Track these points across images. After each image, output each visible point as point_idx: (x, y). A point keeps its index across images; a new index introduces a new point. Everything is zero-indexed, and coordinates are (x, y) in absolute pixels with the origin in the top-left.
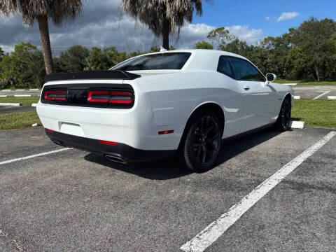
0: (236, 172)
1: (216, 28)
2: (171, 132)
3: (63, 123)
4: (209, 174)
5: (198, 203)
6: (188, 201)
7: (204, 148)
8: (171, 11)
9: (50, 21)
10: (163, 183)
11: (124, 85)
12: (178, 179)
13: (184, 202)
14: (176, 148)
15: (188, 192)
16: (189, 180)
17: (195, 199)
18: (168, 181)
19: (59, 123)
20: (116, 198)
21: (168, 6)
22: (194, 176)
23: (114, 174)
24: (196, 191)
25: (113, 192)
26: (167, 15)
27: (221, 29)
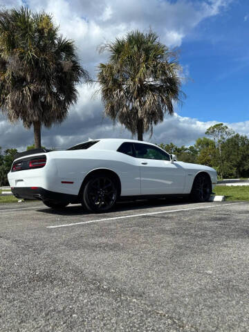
8: (142, 112)
19: (16, 181)
21: (139, 109)
26: (139, 115)
27: (219, 125)
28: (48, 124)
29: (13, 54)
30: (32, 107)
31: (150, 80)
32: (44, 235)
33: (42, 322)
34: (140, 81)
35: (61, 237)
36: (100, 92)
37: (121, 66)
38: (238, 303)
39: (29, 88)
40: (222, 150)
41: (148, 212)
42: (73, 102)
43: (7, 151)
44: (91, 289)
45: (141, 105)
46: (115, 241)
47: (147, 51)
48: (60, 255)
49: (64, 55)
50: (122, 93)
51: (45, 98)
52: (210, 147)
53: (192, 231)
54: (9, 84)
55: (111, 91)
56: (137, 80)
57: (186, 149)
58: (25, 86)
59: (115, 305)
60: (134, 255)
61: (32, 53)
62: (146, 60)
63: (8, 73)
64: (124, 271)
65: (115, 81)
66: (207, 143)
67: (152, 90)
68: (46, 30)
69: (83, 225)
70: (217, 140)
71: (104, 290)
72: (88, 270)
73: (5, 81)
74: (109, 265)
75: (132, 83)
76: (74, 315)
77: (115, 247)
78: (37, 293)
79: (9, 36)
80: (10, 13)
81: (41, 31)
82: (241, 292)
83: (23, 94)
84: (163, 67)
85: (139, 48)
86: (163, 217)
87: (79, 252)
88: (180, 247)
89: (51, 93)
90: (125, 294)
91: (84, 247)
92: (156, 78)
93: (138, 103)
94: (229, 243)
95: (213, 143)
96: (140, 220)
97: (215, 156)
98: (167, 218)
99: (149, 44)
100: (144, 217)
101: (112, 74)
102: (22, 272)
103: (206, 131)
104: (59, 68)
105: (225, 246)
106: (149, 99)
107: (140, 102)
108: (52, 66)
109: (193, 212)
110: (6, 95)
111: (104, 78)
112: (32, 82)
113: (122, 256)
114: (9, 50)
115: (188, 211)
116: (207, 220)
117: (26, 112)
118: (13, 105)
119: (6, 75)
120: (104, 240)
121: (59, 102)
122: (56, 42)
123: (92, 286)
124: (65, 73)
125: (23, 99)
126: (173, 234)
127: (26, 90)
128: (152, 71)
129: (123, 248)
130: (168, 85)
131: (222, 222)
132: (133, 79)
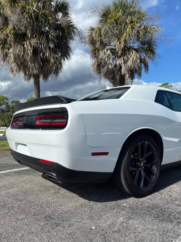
0: (176, 200)
1: (163, 84)
2: (106, 154)
3: (19, 144)
4: (148, 200)
5: (129, 234)
6: (119, 231)
7: (142, 172)
8: (125, 69)
9: (41, 79)
10: (99, 205)
11: (61, 108)
12: (114, 202)
13: (115, 232)
14: (112, 171)
15: (121, 219)
16: (125, 204)
17: (127, 228)
18: (104, 203)
19: (16, 143)
20: (48, 218)
21: (123, 66)
22: (132, 200)
23: (58, 192)
24: (130, 218)
25: (49, 211)
26: (123, 72)
30: (34, 60)
34: (125, 41)
39: (30, 43)
43: (13, 102)
50: (109, 52)
51: (44, 54)
54: (11, 38)
55: (99, 50)
56: (122, 40)
58: (26, 41)
61: (33, 8)
63: (11, 26)
73: (7, 35)
75: (118, 43)
83: (24, 49)
85: (124, 12)
93: (123, 61)
101: (100, 35)
106: (132, 57)
107: (124, 60)
110: (9, 49)
111: (93, 39)
112: (32, 37)
114: (11, 5)
117: (27, 66)
118: (15, 59)
119: (9, 29)
125: (24, 53)
127: (27, 44)
132: (119, 39)
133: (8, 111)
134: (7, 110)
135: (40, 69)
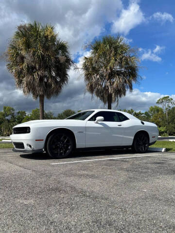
8: (112, 90)
9: (45, 98)
21: (110, 87)
26: (110, 91)
27: (166, 97)
28: (49, 97)
29: (28, 52)
30: (40, 85)
31: (117, 68)
32: (50, 168)
33: (58, 207)
34: (111, 68)
35: (60, 170)
36: (83, 76)
37: (98, 59)
38: (156, 204)
39: (38, 74)
40: (168, 115)
41: (113, 157)
42: (66, 82)
43: (18, 113)
44: (81, 195)
45: (111, 85)
46: (92, 173)
47: (116, 49)
48: (61, 179)
49: (60, 52)
50: (98, 76)
51: (48, 80)
52: (159, 112)
53: (140, 169)
54: (25, 71)
55: (91, 75)
56: (108, 68)
57: (143, 114)
58: (35, 72)
59: (93, 202)
60: (104, 181)
61: (40, 52)
62: (115, 55)
63: (25, 64)
64: (98, 188)
65: (94, 68)
66: (158, 110)
67: (118, 75)
68: (49, 37)
69: (72, 164)
70: (165, 108)
71: (87, 196)
72: (78, 187)
73: (22, 69)
74: (90, 185)
75: (105, 70)
76: (73, 205)
77: (92, 176)
78: (53, 196)
79: (26, 40)
80: (27, 26)
81: (46, 37)
82: (160, 200)
83: (34, 77)
84: (126, 59)
85: (110, 47)
86: (122, 161)
87: (72, 178)
88: (131, 178)
89: (52, 77)
90: (98, 199)
91: (75, 176)
92: (121, 67)
94: (161, 177)
95: (162, 110)
96: (108, 162)
97: (163, 119)
98: (126, 161)
99: (117, 44)
100: (111, 160)
101: (91, 64)
102: (42, 186)
103: (157, 101)
104: (57, 61)
105: (158, 178)
106: (116, 81)
107: (110, 82)
108: (53, 60)
109: (143, 158)
110: (23, 78)
111: (86, 66)
112: (39, 70)
113: (97, 181)
114: (26, 49)
115: (140, 157)
116: (151, 163)
117: (35, 89)
118: (27, 84)
119: (24, 65)
120: (86, 172)
121: (56, 82)
122: (56, 43)
123: (81, 194)
124: (61, 64)
125: (33, 81)
126: (128, 171)
127: (36, 75)
128: (119, 62)
129: (97, 177)
130: (130, 71)
131: (160, 165)
132: (106, 67)
133: (14, 122)
134: (12, 121)
135: (44, 91)
